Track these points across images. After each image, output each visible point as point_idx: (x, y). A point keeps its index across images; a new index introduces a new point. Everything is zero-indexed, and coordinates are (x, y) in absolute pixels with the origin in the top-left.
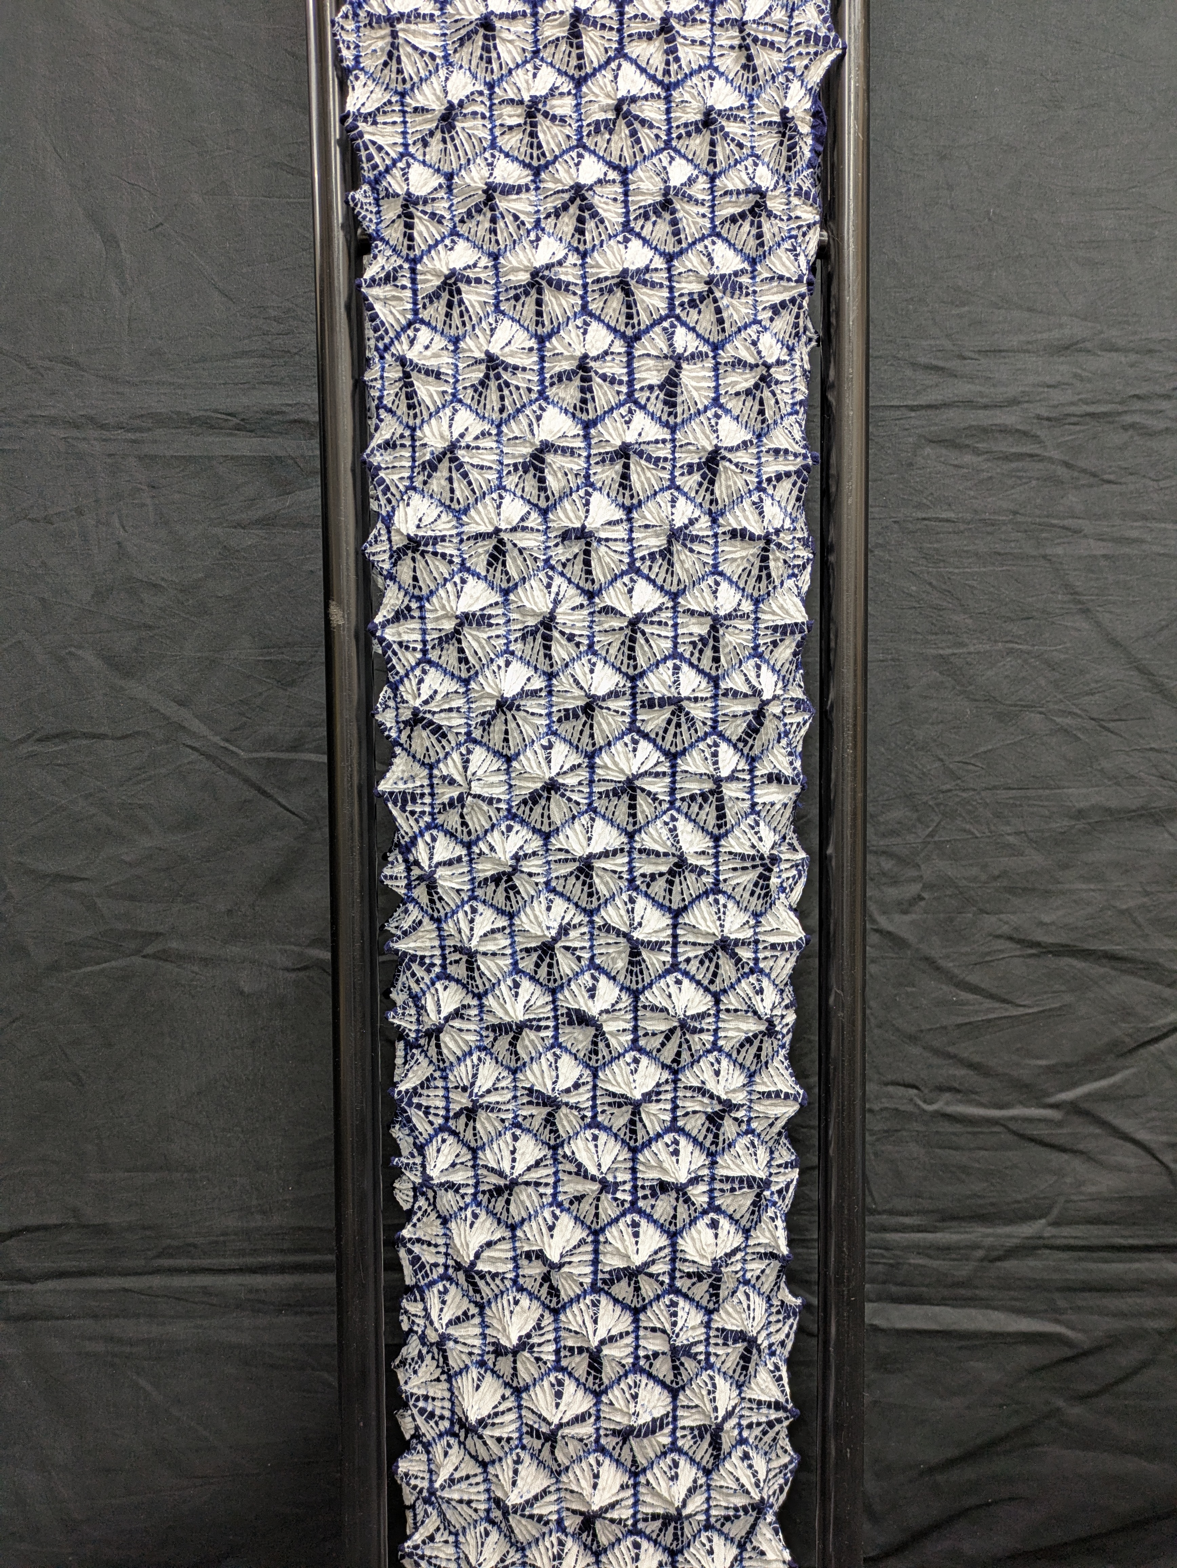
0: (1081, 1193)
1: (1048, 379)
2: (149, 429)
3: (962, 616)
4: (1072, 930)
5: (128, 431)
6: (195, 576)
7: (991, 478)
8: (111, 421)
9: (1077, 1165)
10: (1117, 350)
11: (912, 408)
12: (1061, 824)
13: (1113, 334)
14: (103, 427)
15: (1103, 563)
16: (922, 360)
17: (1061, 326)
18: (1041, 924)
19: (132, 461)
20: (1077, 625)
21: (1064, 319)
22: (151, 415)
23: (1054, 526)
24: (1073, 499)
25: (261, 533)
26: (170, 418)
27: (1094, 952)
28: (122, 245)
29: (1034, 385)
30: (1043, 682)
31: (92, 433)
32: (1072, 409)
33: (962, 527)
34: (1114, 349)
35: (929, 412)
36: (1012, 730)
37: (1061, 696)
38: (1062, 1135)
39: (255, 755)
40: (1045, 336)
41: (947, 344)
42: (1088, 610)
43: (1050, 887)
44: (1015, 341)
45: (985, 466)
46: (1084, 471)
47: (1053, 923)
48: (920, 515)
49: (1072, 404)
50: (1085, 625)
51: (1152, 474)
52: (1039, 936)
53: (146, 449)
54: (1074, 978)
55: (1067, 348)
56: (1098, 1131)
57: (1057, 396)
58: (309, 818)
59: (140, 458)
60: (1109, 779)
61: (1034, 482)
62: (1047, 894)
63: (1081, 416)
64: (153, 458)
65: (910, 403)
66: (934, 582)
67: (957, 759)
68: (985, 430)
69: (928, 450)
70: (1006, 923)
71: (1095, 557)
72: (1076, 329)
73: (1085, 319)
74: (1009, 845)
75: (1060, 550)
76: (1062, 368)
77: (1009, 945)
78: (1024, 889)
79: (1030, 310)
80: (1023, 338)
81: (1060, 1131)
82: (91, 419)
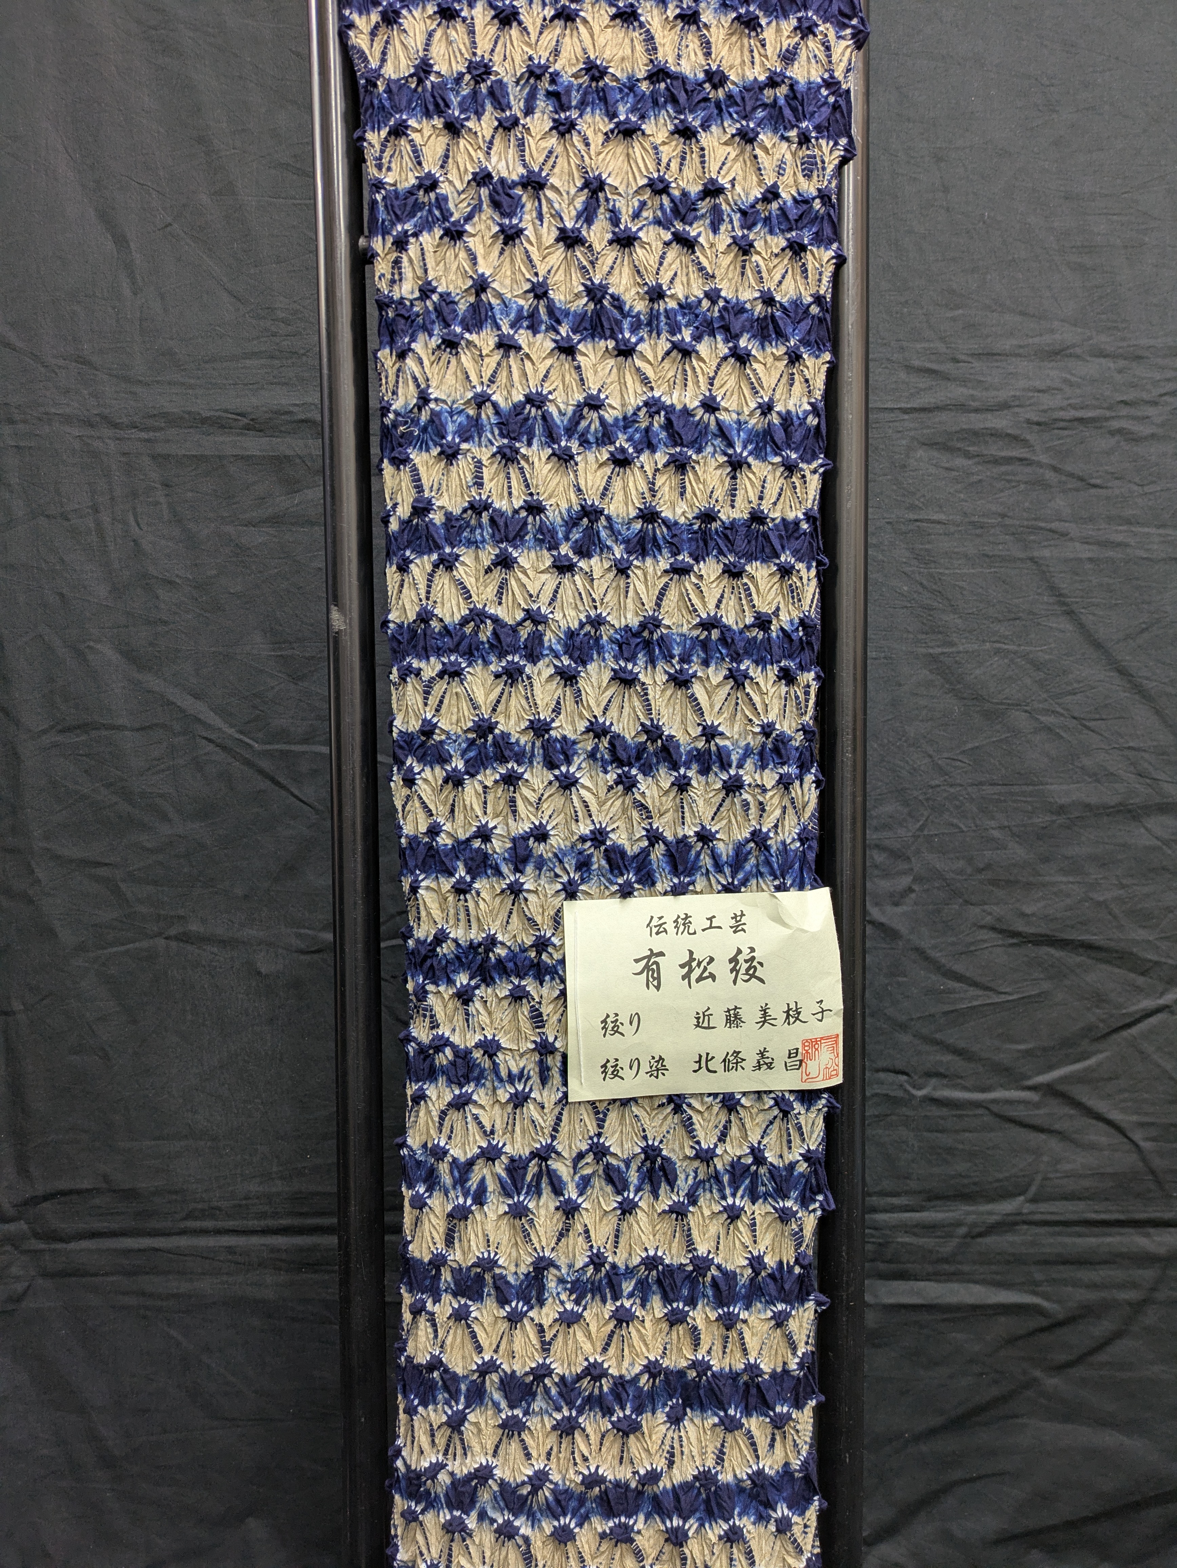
0: (1057, 1171)
1: (1037, 384)
2: (162, 429)
3: (952, 616)
4: (1052, 920)
5: (141, 430)
6: (209, 573)
7: (980, 481)
8: (125, 420)
9: (1054, 1144)
10: (1105, 357)
11: (905, 411)
12: (1041, 820)
13: (1103, 340)
14: (116, 426)
15: (1088, 566)
16: (916, 363)
17: (1052, 331)
18: (1023, 915)
19: (146, 461)
20: (1062, 626)
21: (1056, 324)
22: (164, 415)
23: (1041, 528)
24: (1060, 503)
25: (271, 531)
26: (182, 418)
27: (1072, 941)
28: (132, 245)
29: (1024, 390)
30: (1028, 681)
31: (107, 432)
32: (1062, 415)
33: (952, 529)
34: (1103, 354)
35: (922, 415)
36: (998, 727)
37: (1045, 696)
38: (1040, 1116)
39: (268, 747)
40: (1036, 340)
41: (940, 347)
42: (1073, 612)
43: (1031, 879)
44: (1007, 344)
45: (975, 469)
46: (1071, 475)
47: (1033, 915)
48: (912, 516)
49: (1062, 409)
50: (1069, 627)
51: (1137, 480)
52: (1020, 926)
53: (160, 449)
54: (1052, 966)
55: (1057, 353)
56: (1072, 1112)
57: (1047, 401)
58: (321, 808)
59: (154, 457)
60: (1090, 777)
61: (1022, 486)
62: (1029, 886)
63: (1070, 421)
64: (166, 457)
65: (903, 405)
66: (925, 582)
67: (946, 755)
68: (975, 433)
69: (920, 453)
70: (990, 914)
71: (1080, 560)
72: (1067, 335)
73: (1075, 325)
74: (993, 839)
75: (1046, 553)
76: (1053, 373)
77: (992, 935)
78: (1008, 882)
79: (1023, 314)
80: (1015, 342)
81: (1037, 1112)
82: (104, 418)
